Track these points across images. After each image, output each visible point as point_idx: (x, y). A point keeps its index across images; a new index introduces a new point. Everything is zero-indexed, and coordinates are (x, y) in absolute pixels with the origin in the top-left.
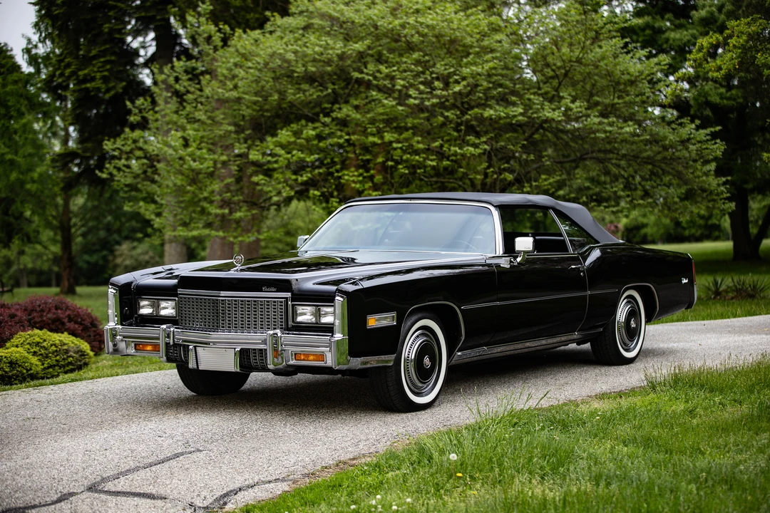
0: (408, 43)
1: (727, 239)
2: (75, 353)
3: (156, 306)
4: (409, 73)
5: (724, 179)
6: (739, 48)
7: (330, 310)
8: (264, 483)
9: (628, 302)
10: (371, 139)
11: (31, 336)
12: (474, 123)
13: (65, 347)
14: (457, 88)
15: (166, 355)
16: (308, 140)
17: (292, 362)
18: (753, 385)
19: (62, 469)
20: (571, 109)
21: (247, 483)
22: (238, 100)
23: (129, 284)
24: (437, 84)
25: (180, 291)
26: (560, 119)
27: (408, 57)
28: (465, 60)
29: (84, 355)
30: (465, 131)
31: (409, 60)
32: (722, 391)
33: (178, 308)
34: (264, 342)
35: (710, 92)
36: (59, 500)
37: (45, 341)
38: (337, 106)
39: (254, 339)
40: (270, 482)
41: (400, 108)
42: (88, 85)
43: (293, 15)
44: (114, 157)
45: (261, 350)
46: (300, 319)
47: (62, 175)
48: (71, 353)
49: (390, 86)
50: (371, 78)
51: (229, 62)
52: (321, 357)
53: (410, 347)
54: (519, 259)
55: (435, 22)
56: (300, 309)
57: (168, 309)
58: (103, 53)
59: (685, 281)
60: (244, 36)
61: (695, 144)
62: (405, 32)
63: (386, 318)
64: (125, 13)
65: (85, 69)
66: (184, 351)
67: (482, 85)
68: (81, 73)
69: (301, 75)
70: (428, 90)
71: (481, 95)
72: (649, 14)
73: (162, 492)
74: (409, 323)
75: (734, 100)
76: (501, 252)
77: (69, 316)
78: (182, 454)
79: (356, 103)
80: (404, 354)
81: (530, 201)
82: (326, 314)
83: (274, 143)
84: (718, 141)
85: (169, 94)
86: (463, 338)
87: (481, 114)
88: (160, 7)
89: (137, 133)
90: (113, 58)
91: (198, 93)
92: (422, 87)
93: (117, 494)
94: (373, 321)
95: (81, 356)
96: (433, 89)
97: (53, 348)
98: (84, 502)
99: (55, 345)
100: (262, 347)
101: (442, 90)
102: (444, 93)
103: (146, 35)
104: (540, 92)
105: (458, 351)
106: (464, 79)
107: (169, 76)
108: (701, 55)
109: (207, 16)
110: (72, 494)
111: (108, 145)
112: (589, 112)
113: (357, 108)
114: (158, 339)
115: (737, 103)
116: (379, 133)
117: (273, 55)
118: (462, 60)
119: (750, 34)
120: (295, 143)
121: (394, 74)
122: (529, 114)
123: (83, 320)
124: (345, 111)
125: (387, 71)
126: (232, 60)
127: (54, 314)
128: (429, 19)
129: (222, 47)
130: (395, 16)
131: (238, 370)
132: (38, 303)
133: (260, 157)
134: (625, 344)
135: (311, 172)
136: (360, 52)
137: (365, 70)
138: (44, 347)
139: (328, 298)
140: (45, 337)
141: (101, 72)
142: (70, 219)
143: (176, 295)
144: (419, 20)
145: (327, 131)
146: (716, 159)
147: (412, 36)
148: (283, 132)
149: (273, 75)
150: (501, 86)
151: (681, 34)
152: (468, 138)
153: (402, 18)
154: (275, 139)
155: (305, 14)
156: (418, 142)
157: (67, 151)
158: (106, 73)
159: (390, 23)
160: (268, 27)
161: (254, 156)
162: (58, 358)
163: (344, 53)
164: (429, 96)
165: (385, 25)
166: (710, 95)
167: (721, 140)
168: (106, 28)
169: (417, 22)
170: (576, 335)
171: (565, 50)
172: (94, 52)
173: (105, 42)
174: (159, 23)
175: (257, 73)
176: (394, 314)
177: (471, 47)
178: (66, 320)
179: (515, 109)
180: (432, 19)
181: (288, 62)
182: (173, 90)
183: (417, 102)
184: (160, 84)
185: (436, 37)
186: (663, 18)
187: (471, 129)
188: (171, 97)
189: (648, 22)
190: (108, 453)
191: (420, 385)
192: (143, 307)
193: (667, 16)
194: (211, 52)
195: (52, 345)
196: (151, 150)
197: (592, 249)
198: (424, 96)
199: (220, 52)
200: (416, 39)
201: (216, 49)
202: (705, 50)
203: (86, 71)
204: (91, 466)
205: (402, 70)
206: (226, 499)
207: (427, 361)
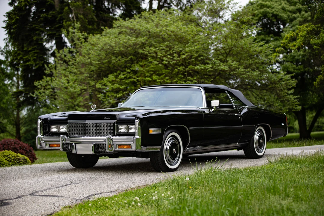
0: (163, 38)
1: (297, 132)
2: (23, 160)
3: (58, 128)
4: (163, 51)
5: (297, 97)
6: (303, 37)
7: (133, 126)
8: (106, 192)
9: (259, 132)
10: (147, 79)
11: (4, 153)
12: (191, 72)
13: (19, 157)
14: (184, 57)
15: (63, 149)
16: (121, 79)
17: (117, 149)
18: (314, 161)
19: (18, 188)
20: (232, 65)
21: (98, 192)
22: (91, 64)
23: (46, 119)
24: (175, 55)
25: (68, 121)
26: (227, 69)
27: (163, 44)
28: (187, 45)
29: (27, 161)
30: (187, 74)
31: (163, 46)
32: (300, 163)
33: (68, 128)
34: (105, 141)
35: (289, 67)
36: (17, 198)
37: (10, 155)
38: (133, 65)
39: (100, 139)
40: (108, 192)
41: (160, 65)
42: (28, 63)
43: (114, 28)
44: (39, 89)
45: (103, 144)
46: (120, 131)
47: (16, 102)
48: (21, 160)
49: (155, 56)
50: (147, 53)
51: (87, 48)
52: (129, 146)
53: (167, 145)
54: (213, 110)
55: (174, 29)
56: (120, 127)
57: (63, 129)
58: (34, 49)
59: (283, 124)
60: (93, 37)
61: (284, 81)
62: (161, 34)
63: (157, 130)
64: (43, 32)
65: (26, 56)
66: (70, 146)
67: (194, 56)
68: (24, 58)
69: (118, 52)
70: (172, 57)
71: (194, 60)
72: (263, 34)
73: (62, 195)
74: (167, 134)
75: (299, 70)
76: (205, 107)
77: (20, 147)
78: (70, 184)
79: (141, 64)
80: (165, 147)
81: (217, 87)
82: (131, 128)
83: (106, 80)
84: (294, 79)
85: (62, 62)
86: (190, 141)
87: (194, 68)
88: (58, 30)
89: (48, 78)
90: (38, 51)
91: (74, 61)
92: (169, 56)
93: (42, 196)
94: (152, 131)
95: (25, 161)
96: (174, 57)
97: (14, 158)
98: (29, 198)
99: (14, 156)
100: (104, 143)
101: (178, 57)
102: (178, 59)
103: (52, 41)
104: (218, 59)
105: (188, 147)
106: (186, 52)
107: (62, 54)
108: (287, 41)
109: (78, 29)
110: (23, 196)
111: (36, 83)
112: (240, 66)
113: (142, 66)
114: (59, 141)
115: (301, 71)
116: (151, 76)
117: (105, 45)
118: (185, 45)
119: (307, 31)
120: (115, 81)
121: (157, 51)
122: (214, 68)
123: (26, 149)
124: (137, 68)
125: (154, 50)
126: (88, 47)
127: (14, 146)
128: (172, 28)
129: (84, 42)
130: (157, 27)
131: (94, 153)
132: (7, 141)
133: (101, 86)
134: (258, 149)
135: (122, 93)
136: (142, 43)
137: (145, 49)
138: (10, 157)
139: (132, 122)
140: (10, 153)
141: (33, 57)
142: (19, 121)
143: (67, 123)
144: (167, 29)
145: (129, 76)
146: (293, 88)
147: (164, 35)
148: (111, 76)
149: (106, 53)
150: (202, 56)
151: (277, 43)
152: (188, 78)
153: (160, 28)
154: (107, 79)
155: (119, 28)
156: (167, 80)
157: (18, 91)
158: (35, 58)
159: (155, 30)
160: (104, 33)
161: (98, 86)
162: (16, 162)
163: (135, 43)
164: (172, 60)
165: (153, 31)
166: (289, 68)
167: (295, 79)
168: (35, 38)
169: (166, 29)
170: (237, 145)
171: (229, 40)
172: (30, 49)
173: (35, 45)
174: (57, 37)
175: (99, 52)
176: (161, 129)
177: (190, 40)
178: (19, 148)
179: (208, 65)
180: (173, 28)
181: (112, 47)
182: (63, 60)
183: (167, 62)
184: (58, 57)
185: (175, 35)
186: (269, 36)
187: (190, 75)
188: (63, 63)
189: (263, 38)
190: (38, 184)
191: (172, 161)
192: (53, 128)
193: (271, 35)
194: (80, 44)
195: (13, 157)
196: (54, 85)
197: (243, 108)
198: (170, 60)
199: (83, 44)
200: (166, 36)
201: (81, 43)
202: (288, 39)
203: (27, 57)
204: (31, 188)
205: (160, 50)
206: (89, 197)
207: (174, 150)
